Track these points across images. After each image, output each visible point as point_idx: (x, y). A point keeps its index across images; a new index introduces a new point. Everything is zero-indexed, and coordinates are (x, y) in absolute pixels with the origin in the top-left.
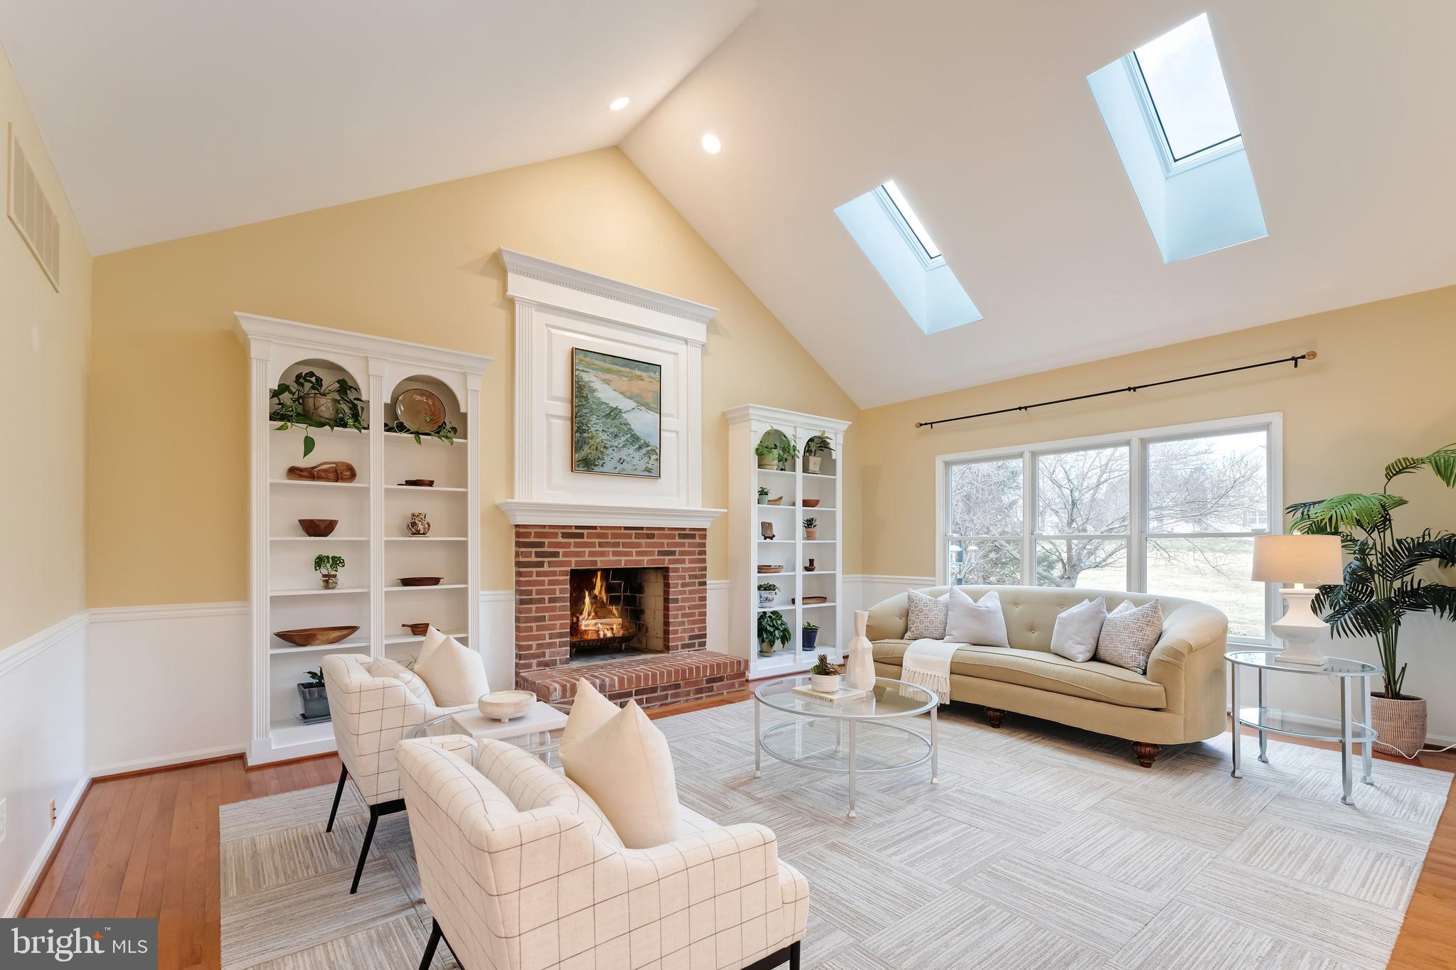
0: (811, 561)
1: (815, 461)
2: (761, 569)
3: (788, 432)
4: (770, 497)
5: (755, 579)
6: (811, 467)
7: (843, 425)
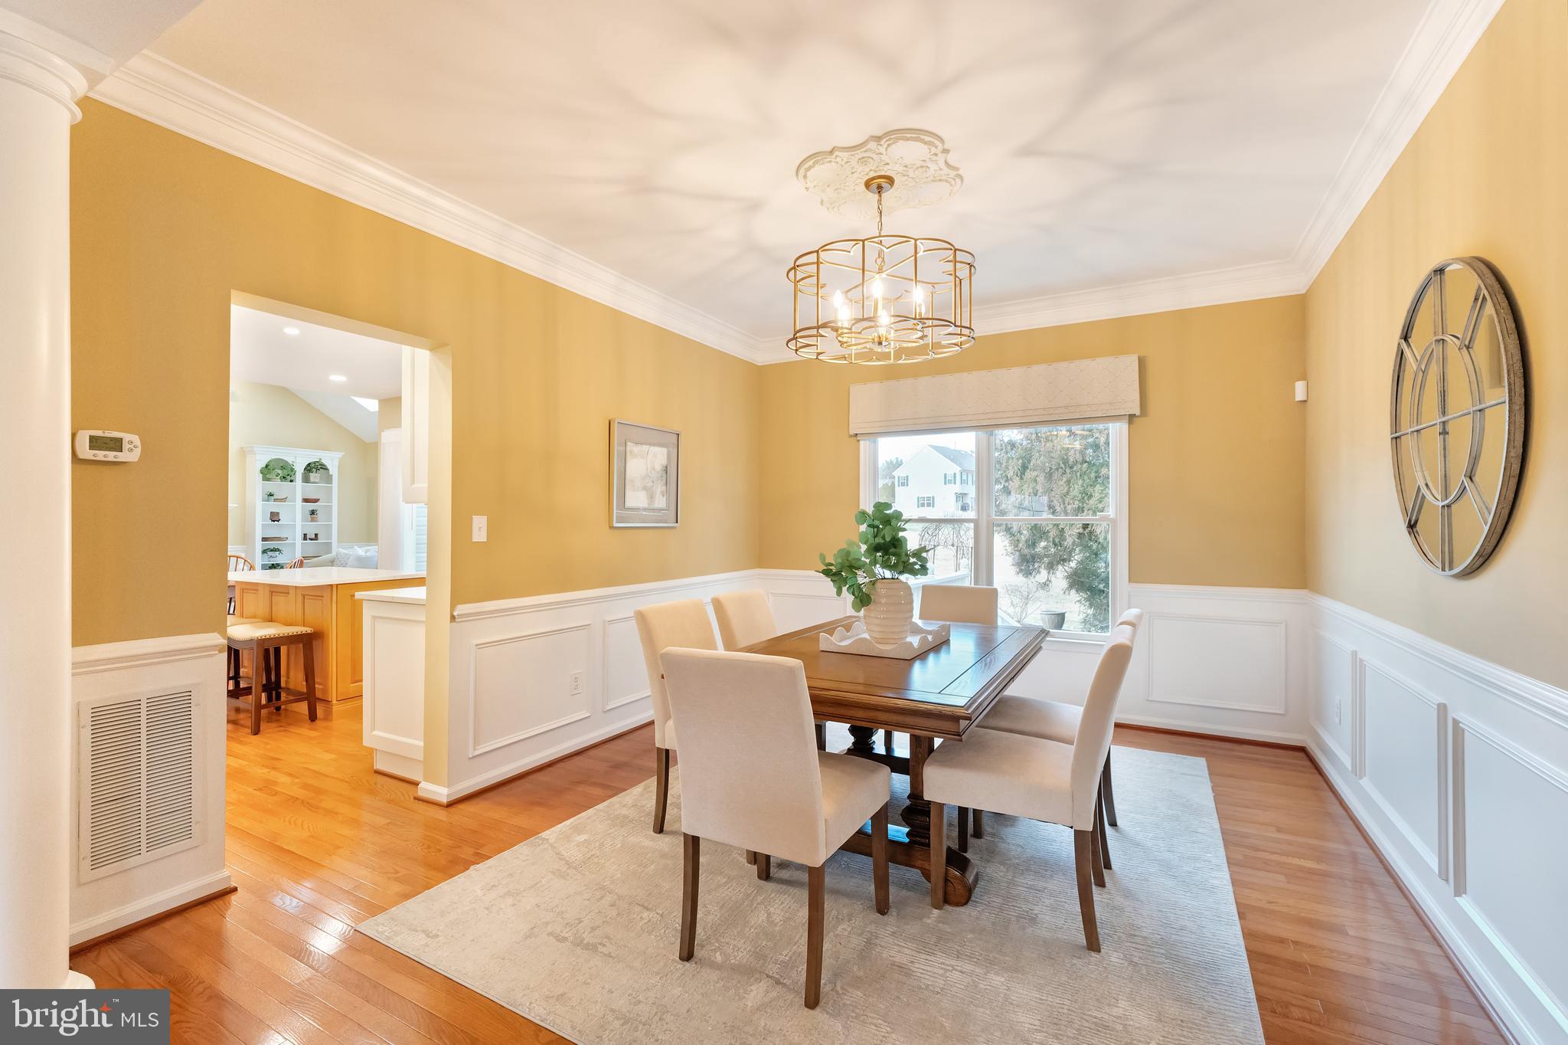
0: (316, 535)
1: (313, 476)
2: (264, 539)
3: (290, 460)
4: (275, 497)
5: (259, 546)
6: (312, 480)
7: (339, 455)
